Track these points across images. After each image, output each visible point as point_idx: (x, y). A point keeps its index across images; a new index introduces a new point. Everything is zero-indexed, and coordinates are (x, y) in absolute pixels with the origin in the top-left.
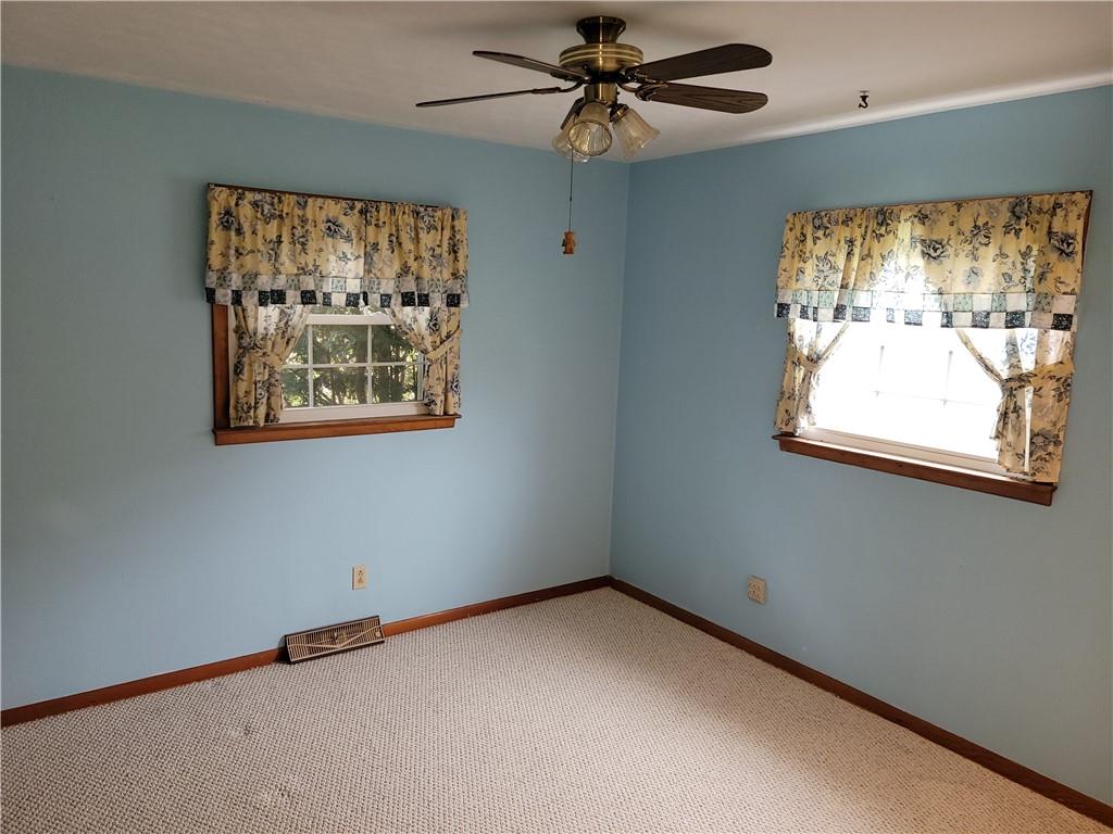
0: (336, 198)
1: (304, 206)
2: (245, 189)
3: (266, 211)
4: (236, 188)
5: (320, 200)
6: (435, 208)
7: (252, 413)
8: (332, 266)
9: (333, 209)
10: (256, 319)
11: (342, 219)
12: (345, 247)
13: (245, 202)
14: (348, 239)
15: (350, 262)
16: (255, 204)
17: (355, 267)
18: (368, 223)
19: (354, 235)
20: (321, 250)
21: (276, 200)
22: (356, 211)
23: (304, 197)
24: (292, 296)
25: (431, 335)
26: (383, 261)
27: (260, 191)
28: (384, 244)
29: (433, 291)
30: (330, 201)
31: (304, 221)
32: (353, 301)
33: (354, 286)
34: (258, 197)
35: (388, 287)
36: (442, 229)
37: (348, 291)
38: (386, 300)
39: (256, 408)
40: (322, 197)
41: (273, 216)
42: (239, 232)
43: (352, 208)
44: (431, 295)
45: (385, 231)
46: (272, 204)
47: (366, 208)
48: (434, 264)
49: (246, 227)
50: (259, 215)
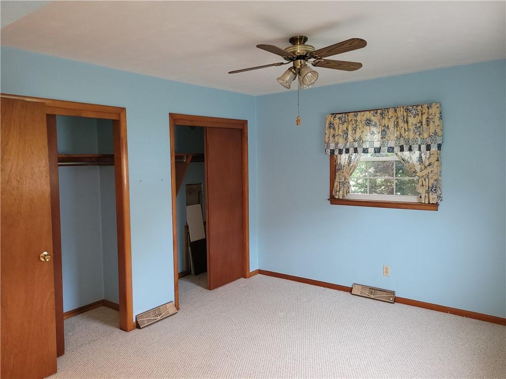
0: (370, 111)
1: (356, 116)
2: (336, 114)
3: (343, 120)
4: (333, 114)
5: (362, 113)
6: (417, 106)
7: (338, 193)
8: (368, 137)
9: (368, 115)
10: (340, 160)
11: (373, 118)
12: (374, 129)
13: (336, 118)
14: (375, 125)
15: (376, 135)
16: (339, 118)
17: (377, 137)
18: (384, 118)
19: (378, 124)
20: (363, 132)
21: (346, 116)
22: (378, 114)
23: (356, 112)
24: (351, 150)
25: (420, 165)
26: (391, 133)
27: (341, 113)
28: (391, 126)
29: (414, 144)
30: (367, 112)
31: (356, 121)
32: (378, 151)
33: (377, 145)
34: (340, 115)
35: (392, 144)
36: (422, 114)
37: (375, 147)
38: (391, 150)
39: (339, 192)
40: (364, 111)
41: (345, 122)
42: (334, 129)
43: (376, 113)
44: (412, 146)
45: (392, 120)
46: (345, 117)
47: (382, 111)
48: (416, 131)
49: (336, 127)
50: (341, 122)
